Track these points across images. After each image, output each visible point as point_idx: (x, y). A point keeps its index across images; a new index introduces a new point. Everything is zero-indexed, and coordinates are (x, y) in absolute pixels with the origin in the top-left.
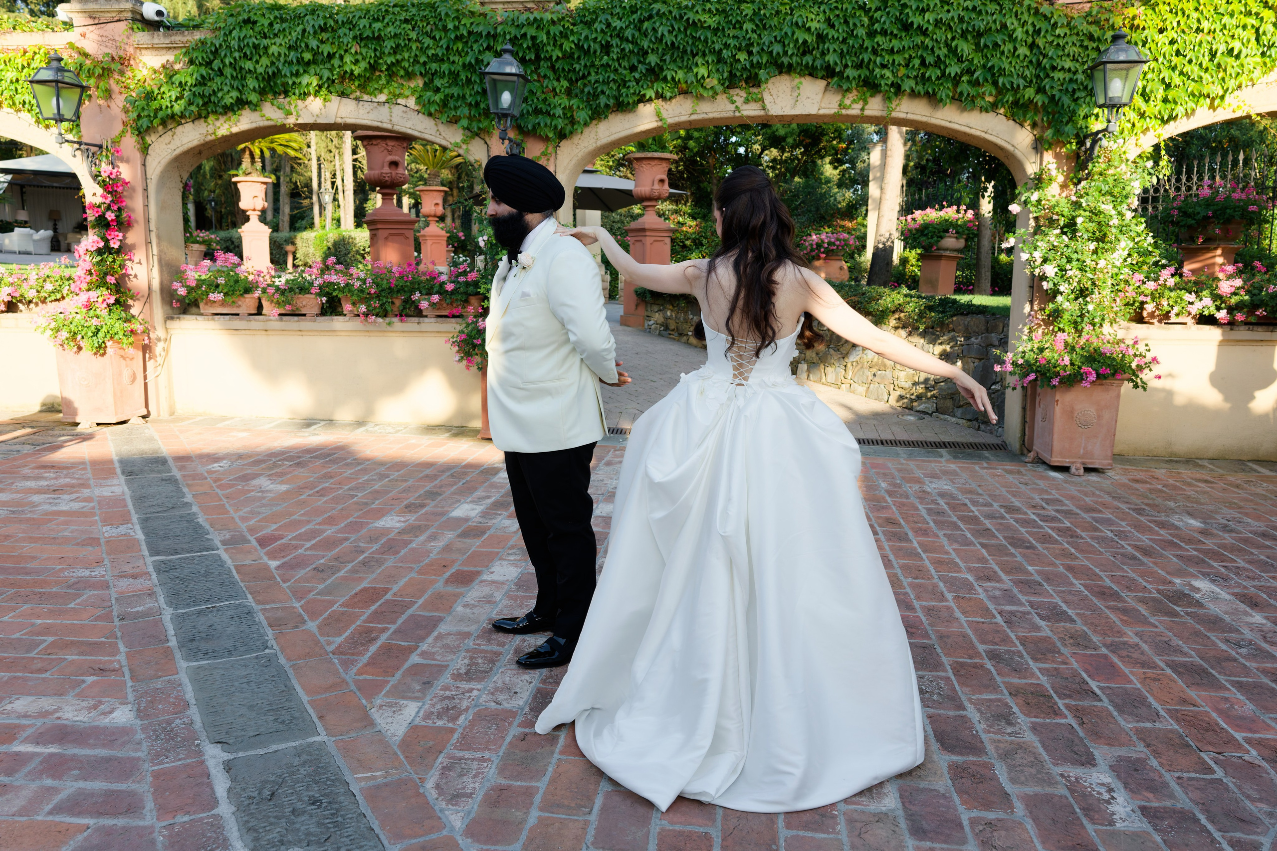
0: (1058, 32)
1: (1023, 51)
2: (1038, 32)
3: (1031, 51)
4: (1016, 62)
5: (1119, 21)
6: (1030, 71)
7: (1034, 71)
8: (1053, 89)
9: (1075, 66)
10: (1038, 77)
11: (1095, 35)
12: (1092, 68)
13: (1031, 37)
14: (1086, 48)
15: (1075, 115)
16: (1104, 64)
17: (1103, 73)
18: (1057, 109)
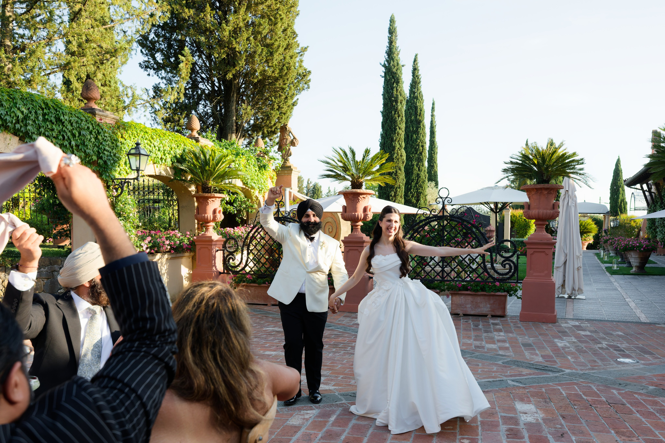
0: (106, 135)
1: (93, 140)
2: (99, 133)
3: (95, 140)
4: (91, 144)
5: (119, 134)
6: (96, 149)
7: (97, 149)
8: (105, 158)
9: (110, 150)
10: (98, 152)
11: (115, 138)
12: (129, 154)
13: (96, 135)
14: (113, 143)
15: (111, 170)
16: (140, 154)
17: (138, 158)
18: (106, 167)
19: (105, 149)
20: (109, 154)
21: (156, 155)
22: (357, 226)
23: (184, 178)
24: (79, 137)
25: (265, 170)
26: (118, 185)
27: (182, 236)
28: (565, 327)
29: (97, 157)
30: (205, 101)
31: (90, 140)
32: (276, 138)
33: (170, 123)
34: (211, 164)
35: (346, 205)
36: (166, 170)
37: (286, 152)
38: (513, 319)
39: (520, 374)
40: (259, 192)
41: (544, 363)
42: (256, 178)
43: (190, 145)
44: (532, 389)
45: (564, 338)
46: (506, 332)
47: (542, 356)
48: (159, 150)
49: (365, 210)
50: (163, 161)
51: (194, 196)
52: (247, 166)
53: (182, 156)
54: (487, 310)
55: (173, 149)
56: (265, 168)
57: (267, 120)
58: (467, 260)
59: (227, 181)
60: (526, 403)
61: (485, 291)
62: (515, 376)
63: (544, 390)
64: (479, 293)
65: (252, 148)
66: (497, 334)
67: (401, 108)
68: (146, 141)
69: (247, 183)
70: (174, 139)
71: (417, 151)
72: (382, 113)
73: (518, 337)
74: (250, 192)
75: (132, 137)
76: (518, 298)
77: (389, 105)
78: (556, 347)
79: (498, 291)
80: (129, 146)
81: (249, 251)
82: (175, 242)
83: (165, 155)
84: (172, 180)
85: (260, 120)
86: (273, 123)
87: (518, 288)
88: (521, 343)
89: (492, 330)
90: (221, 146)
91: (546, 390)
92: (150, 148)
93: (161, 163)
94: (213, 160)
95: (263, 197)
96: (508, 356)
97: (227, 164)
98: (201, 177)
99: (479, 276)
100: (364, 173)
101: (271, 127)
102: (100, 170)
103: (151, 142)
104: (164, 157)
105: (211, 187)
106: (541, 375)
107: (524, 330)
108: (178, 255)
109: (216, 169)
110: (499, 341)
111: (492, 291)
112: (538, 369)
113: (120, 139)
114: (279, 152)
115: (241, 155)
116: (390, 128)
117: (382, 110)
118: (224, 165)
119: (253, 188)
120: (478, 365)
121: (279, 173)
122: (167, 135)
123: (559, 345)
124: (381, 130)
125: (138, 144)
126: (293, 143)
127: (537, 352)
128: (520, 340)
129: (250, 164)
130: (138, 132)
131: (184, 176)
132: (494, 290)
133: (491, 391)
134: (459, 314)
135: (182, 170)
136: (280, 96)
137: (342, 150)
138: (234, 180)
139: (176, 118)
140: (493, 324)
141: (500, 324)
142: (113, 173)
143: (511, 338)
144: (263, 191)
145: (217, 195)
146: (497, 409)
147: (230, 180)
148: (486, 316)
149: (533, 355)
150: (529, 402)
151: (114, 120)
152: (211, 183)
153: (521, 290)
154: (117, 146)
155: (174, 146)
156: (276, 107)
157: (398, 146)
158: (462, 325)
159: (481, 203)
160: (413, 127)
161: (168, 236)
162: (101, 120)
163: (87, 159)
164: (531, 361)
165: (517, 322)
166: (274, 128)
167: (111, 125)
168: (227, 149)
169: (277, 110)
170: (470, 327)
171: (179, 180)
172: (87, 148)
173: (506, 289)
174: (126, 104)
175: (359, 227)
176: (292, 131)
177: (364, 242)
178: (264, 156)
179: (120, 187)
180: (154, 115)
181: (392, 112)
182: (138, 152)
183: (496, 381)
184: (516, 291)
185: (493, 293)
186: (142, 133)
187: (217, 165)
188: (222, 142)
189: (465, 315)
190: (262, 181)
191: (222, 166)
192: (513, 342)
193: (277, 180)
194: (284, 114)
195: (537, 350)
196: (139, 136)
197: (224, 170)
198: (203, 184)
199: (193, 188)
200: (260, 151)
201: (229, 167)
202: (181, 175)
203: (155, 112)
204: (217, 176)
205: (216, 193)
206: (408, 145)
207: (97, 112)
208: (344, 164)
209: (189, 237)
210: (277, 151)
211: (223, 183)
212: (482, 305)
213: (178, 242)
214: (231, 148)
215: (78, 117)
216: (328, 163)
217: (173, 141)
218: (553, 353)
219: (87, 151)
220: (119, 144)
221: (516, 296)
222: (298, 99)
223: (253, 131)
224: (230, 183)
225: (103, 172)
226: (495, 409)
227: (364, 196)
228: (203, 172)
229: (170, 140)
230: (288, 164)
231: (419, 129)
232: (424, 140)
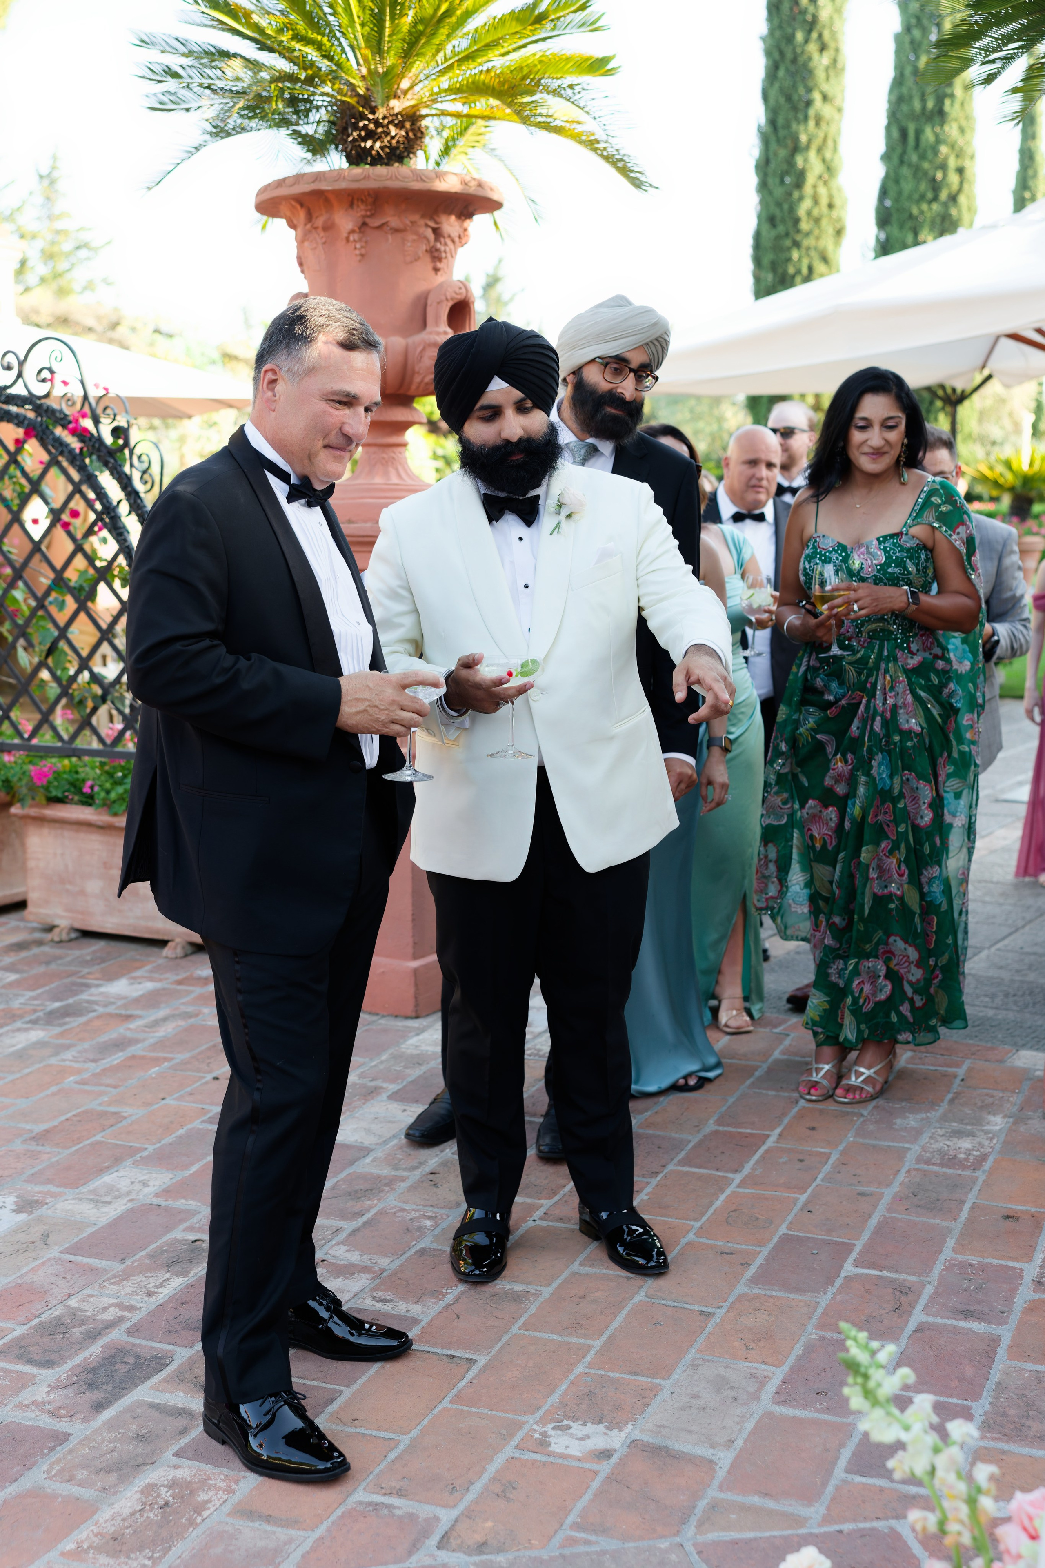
134: (54, 929)
148: (163, 944)
189: (81, 933)
231: (947, 102)
232: (968, 143)
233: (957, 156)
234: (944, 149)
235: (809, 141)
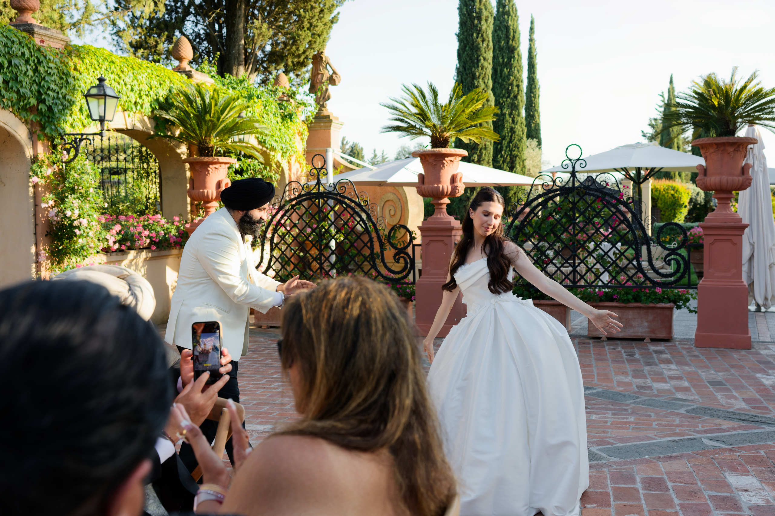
0: (51, 65)
1: (30, 73)
2: (40, 62)
3: (34, 74)
4: (27, 80)
5: (71, 64)
6: (35, 87)
7: (37, 88)
8: (49, 102)
9: (57, 89)
10: (39, 92)
11: (65, 71)
12: (87, 96)
13: (35, 65)
14: (61, 78)
15: (59, 120)
16: (105, 95)
17: (103, 101)
18: (50, 115)
19: (49, 88)
20: (55, 95)
21: (128, 97)
22: (442, 204)
23: (169, 134)
24: (8, 68)
25: (291, 121)
26: (71, 144)
27: (167, 223)
28: (767, 355)
29: (37, 99)
30: (196, 17)
31: (25, 73)
32: (307, 72)
33: (142, 50)
34: (213, 111)
35: (423, 173)
36: (142, 121)
37: (322, 93)
38: (684, 344)
39: (717, 429)
40: (282, 156)
41: (750, 410)
42: (278, 133)
43: (178, 82)
44: (744, 452)
45: (770, 371)
46: (678, 363)
47: (744, 400)
48: (132, 90)
49: (453, 179)
50: (139, 107)
51: (185, 161)
52: (265, 116)
53: (166, 99)
54: (644, 330)
55: (154, 89)
56: (291, 118)
57: (293, 44)
58: (611, 254)
59: (236, 138)
60: (741, 475)
61: (640, 301)
62: (711, 431)
63: (762, 453)
64: (631, 305)
65: (270, 87)
66: (666, 367)
67: (486, 29)
68: (112, 76)
69: (264, 142)
70: (154, 73)
71: (509, 92)
72: (458, 36)
73: (699, 371)
74: (269, 155)
75: (91, 70)
76: (691, 311)
77: (469, 23)
78: (761, 385)
79: (661, 300)
80: (86, 83)
81: (274, 246)
82: (158, 233)
83: (140, 97)
84: (152, 137)
85: (282, 46)
86: (301, 50)
87: (690, 296)
88: (706, 381)
89: (656, 360)
90: (224, 85)
91: (766, 453)
92: (118, 86)
93: (134, 109)
94: (216, 105)
95: (289, 162)
96: (692, 401)
97: (237, 111)
98: (198, 132)
99: (630, 278)
100: (451, 123)
101: (299, 56)
102: (41, 120)
103: (120, 78)
104: (140, 101)
105: (212, 147)
106: (751, 429)
107: (705, 360)
108: (164, 253)
109: (221, 120)
110: (671, 378)
111: (651, 302)
112: (744, 420)
113: (73, 73)
114: (311, 95)
115: (255, 98)
116: (471, 59)
117: (457, 31)
118: (231, 113)
119: (273, 149)
120: (650, 416)
121: (311, 127)
122: (144, 66)
123: (766, 382)
124: (457, 62)
125: (101, 80)
126: (332, 81)
127: (735, 394)
128: (703, 375)
129: (269, 112)
130: (100, 61)
131: (171, 131)
132: (654, 299)
133: (681, 456)
134: (600, 338)
135: (167, 121)
136: (312, 8)
137: (417, 88)
138: (247, 136)
139: (152, 41)
140: (656, 352)
141: (667, 351)
142: (62, 125)
143: (689, 373)
144: (288, 154)
145: (222, 159)
146: (699, 484)
147: (241, 137)
148: (642, 340)
149: (730, 399)
150: (746, 473)
151: (62, 43)
152: (214, 141)
153: (694, 298)
154: (67, 82)
155: (155, 83)
156: (306, 24)
157: (483, 86)
158: (608, 355)
159: (616, 170)
160: (503, 58)
161: (146, 223)
162: (42, 41)
163: (22, 103)
164: (729, 408)
165: (691, 348)
166: (303, 57)
167: (57, 51)
168: (234, 88)
169: (308, 29)
170: (622, 358)
171: (163, 136)
172: (22, 87)
173: (672, 298)
174: (75, 20)
175: (444, 207)
176: (331, 62)
177: (452, 229)
178: (289, 101)
179: (73, 147)
180: (116, 38)
181: (472, 35)
182: (102, 93)
183: (685, 440)
184: (687, 300)
185: (652, 305)
186: (107, 64)
187: (222, 114)
188: (225, 78)
189: (610, 339)
190: (287, 137)
191: (229, 115)
192: (693, 378)
193: (309, 137)
194: (319, 35)
195: (733, 391)
196: (101, 68)
197: (233, 121)
198: (200, 143)
199: (183, 150)
200: (283, 93)
201: (239, 117)
202: (166, 128)
203: (118, 33)
204: (222, 130)
205: (220, 156)
206: (496, 85)
207: (36, 30)
208: (422, 109)
209: (179, 224)
210: (308, 92)
211: (229, 141)
212: (635, 324)
213: (162, 232)
214: (239, 88)
215: (6, 37)
216: (395, 109)
217: (153, 76)
218: (760, 395)
219: (22, 90)
220: (70, 80)
221: (688, 308)
222: (339, 13)
223: (270, 62)
224: (240, 141)
225: (47, 124)
226: (696, 484)
227: (452, 158)
228: (201, 123)
229: (149, 74)
230: (325, 113)
231: (512, 60)
232: (520, 76)
233: (516, 80)
234: (512, 78)
235: (479, 76)
